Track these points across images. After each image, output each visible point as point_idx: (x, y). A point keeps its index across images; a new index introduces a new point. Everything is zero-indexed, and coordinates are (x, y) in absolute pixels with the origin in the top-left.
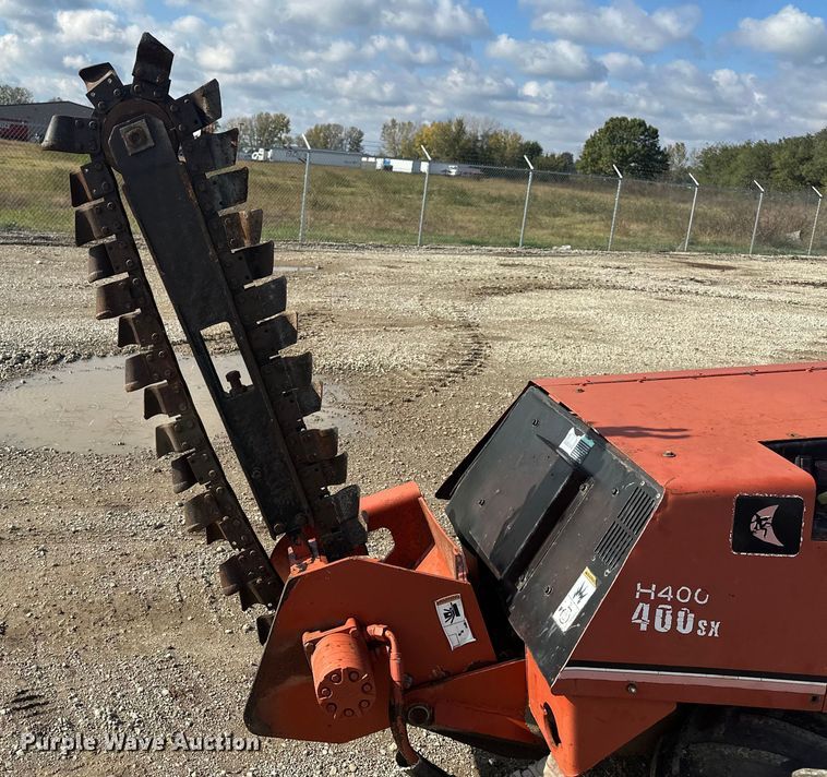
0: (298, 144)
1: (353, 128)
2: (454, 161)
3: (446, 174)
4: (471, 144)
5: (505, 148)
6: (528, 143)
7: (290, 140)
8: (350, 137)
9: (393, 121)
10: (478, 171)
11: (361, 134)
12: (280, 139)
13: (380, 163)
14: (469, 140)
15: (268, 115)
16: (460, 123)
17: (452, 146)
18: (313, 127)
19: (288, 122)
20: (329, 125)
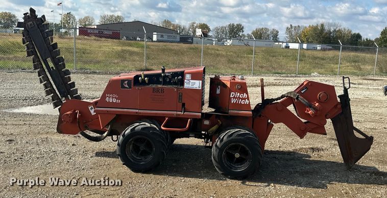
0: (248, 37)
1: (274, 29)
2: (320, 43)
3: (315, 49)
4: (328, 35)
5: (344, 37)
6: (354, 34)
7: (244, 35)
8: (273, 33)
9: (291, 25)
10: (331, 47)
11: (277, 32)
12: (239, 35)
13: (284, 45)
14: (327, 33)
15: (233, 25)
16: (322, 25)
17: (319, 36)
18: (255, 30)
19: (243, 27)
20: (263, 28)
